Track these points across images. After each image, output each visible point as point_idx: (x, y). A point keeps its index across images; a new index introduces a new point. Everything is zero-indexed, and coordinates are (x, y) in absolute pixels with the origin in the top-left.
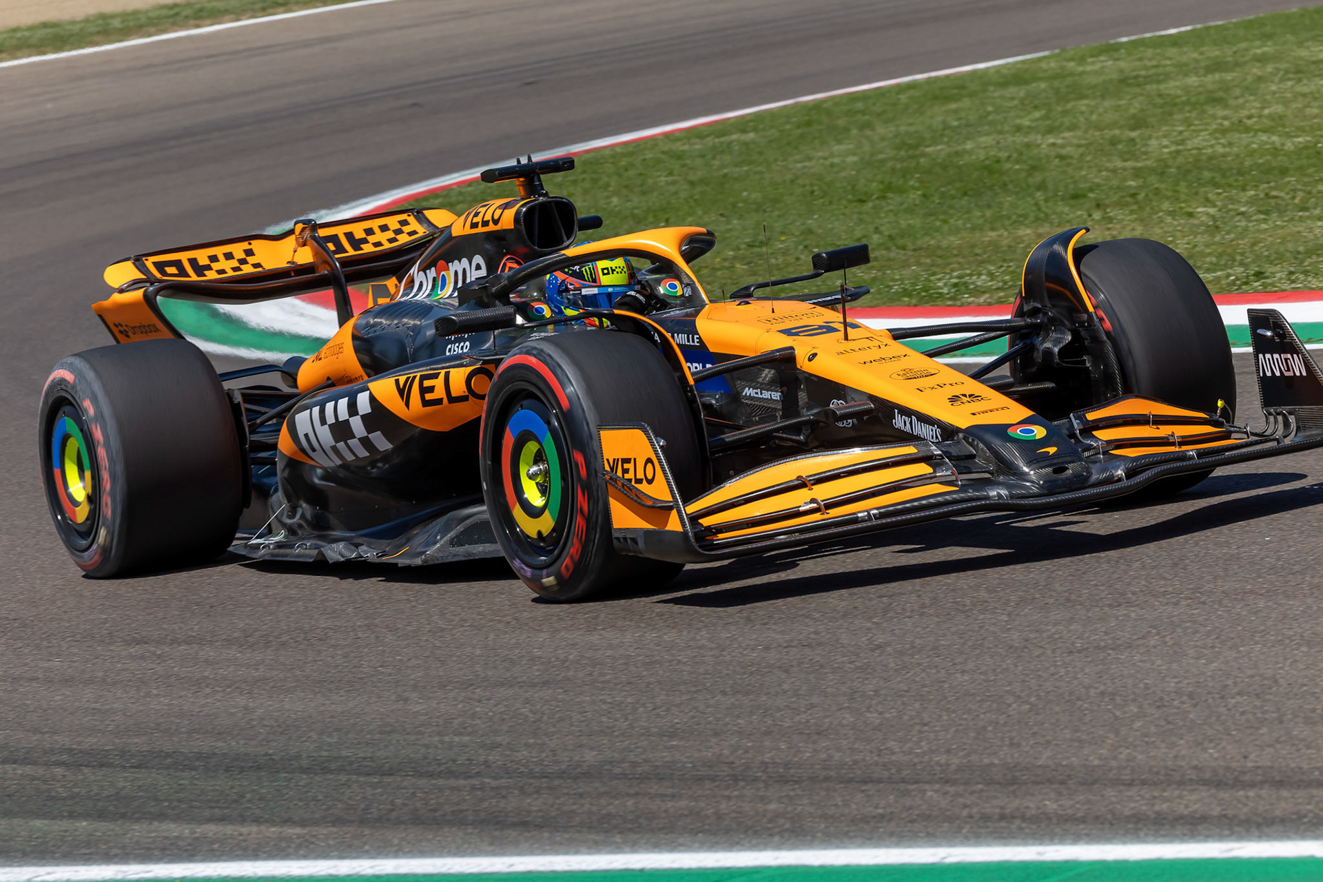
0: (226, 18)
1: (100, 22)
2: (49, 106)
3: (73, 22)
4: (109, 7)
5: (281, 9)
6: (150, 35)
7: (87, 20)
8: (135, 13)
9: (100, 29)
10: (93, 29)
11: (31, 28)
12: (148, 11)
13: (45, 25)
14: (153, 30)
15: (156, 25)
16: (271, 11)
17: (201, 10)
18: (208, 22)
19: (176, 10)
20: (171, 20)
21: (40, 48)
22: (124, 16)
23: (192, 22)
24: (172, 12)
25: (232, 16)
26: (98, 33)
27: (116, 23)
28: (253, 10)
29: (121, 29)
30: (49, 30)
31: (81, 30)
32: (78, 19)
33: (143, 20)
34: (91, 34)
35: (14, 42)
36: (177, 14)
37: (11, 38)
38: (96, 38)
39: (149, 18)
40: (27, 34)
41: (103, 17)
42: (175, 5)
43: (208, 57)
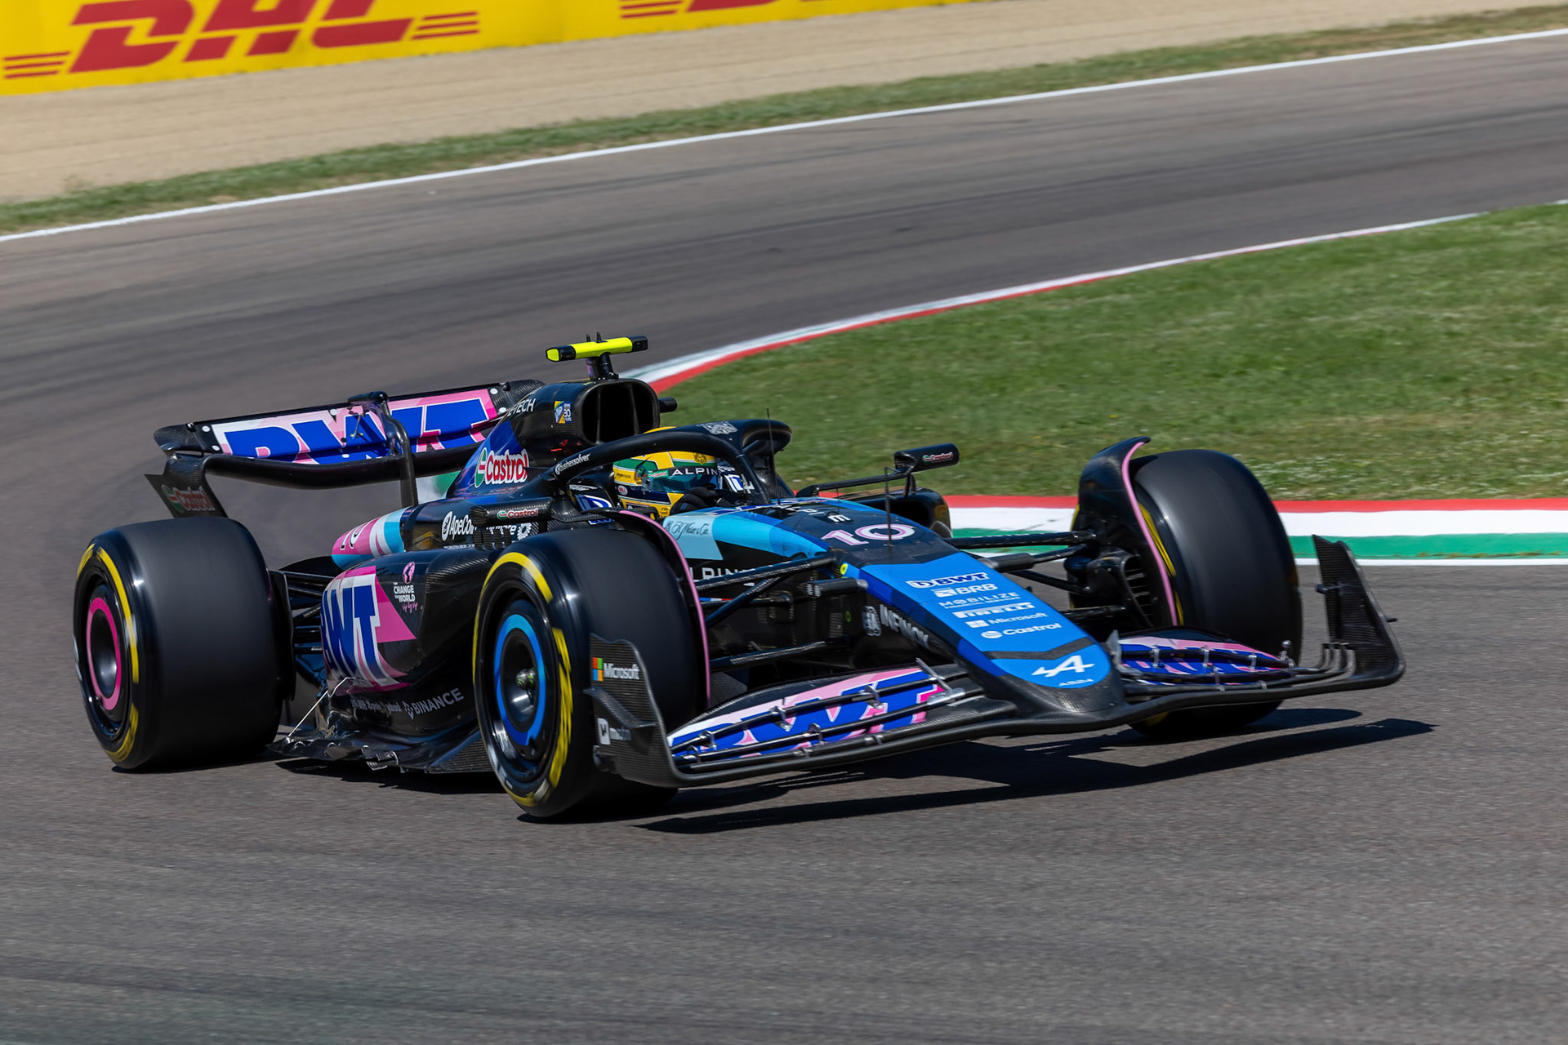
1: (443, 147)
3: (415, 146)
5: (644, 138)
7: (430, 145)
8: (485, 137)
10: (436, 154)
11: (368, 151)
12: (498, 136)
13: (383, 148)
14: (499, 157)
15: (501, 152)
16: (632, 139)
17: (555, 137)
19: (528, 136)
21: (373, 173)
22: (471, 141)
24: (522, 138)
25: (589, 145)
27: (460, 148)
29: (464, 156)
30: (384, 154)
32: (423, 142)
33: (490, 145)
34: (432, 159)
35: (346, 165)
36: (528, 141)
38: (438, 164)
41: (449, 141)
42: (529, 131)
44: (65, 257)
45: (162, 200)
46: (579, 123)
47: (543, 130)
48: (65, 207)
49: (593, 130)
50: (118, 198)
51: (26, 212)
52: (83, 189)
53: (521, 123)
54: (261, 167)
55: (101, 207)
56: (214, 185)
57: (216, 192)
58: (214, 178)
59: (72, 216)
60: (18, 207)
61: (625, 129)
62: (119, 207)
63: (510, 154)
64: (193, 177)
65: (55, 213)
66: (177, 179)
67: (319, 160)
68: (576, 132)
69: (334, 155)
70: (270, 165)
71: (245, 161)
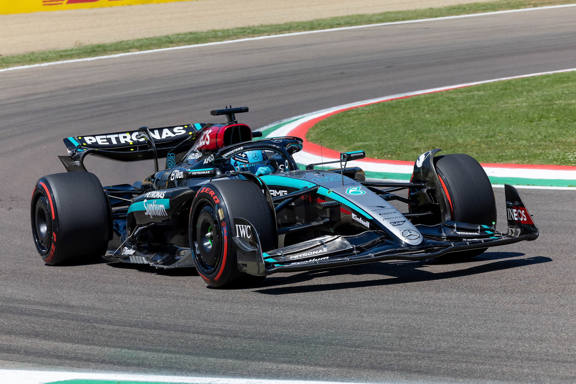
0: (265, 34)
1: (213, 33)
2: (192, 66)
3: (203, 33)
4: (217, 28)
5: (287, 32)
6: (233, 39)
7: (208, 32)
8: (228, 30)
9: (213, 36)
10: (210, 36)
11: (185, 34)
12: (232, 30)
13: (191, 33)
14: (235, 37)
15: (236, 35)
16: (282, 32)
17: (254, 30)
18: (258, 35)
19: (244, 30)
20: (242, 34)
21: (189, 42)
22: (223, 31)
23: (251, 35)
24: (242, 31)
25: (267, 34)
26: (213, 37)
27: (220, 34)
28: (276, 32)
29: (222, 37)
30: (191, 36)
31: (206, 35)
32: (205, 31)
33: (231, 33)
34: (210, 37)
35: (178, 39)
36: (245, 32)
37: (177, 38)
38: (212, 39)
39: (234, 33)
40: (183, 36)
41: (214, 31)
42: (244, 28)
43: (257, 49)
44: (78, 70)
45: (111, 50)
46: (262, 26)
47: (249, 28)
48: (75, 52)
49: (268, 28)
50: (95, 49)
51: (63, 54)
52: (81, 45)
53: (241, 25)
54: (147, 39)
55: (90, 52)
56: (131, 45)
57: (131, 48)
58: (130, 42)
59: (79, 56)
60: (58, 52)
61: (280, 28)
62: (95, 53)
63: (238, 36)
64: (122, 42)
65: (73, 54)
66: (116, 43)
67: (167, 37)
68: (262, 29)
69: (173, 35)
70: (150, 38)
71: (140, 37)
